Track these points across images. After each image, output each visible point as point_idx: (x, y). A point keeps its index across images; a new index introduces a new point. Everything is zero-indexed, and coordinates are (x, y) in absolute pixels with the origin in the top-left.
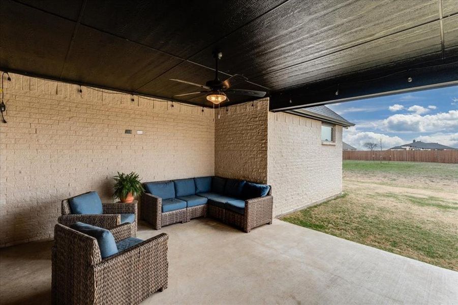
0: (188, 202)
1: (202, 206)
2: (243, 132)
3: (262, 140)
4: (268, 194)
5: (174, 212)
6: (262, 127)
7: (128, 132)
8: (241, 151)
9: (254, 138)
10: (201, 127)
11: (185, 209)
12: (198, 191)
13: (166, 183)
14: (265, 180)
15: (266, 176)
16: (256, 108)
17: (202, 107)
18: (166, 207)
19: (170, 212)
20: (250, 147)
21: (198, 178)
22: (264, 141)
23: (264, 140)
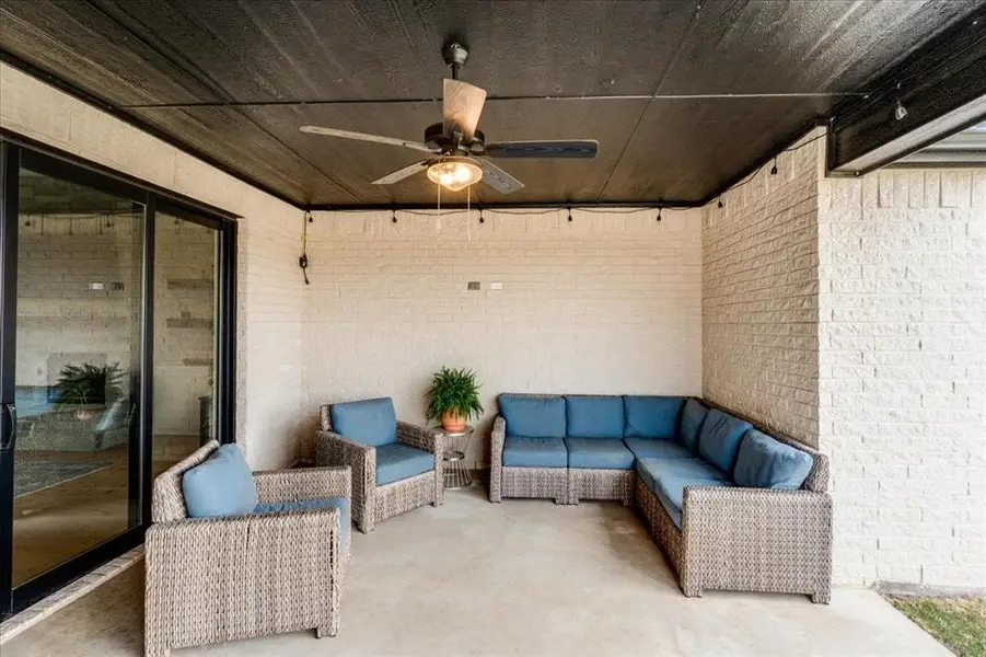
0: (572, 455)
1: (618, 472)
2: (757, 264)
3: (802, 286)
4: (805, 486)
5: (534, 471)
6: (802, 238)
7: (473, 286)
8: (752, 326)
9: (782, 281)
10: (655, 262)
11: (564, 471)
12: (630, 431)
13: (546, 400)
14: (812, 430)
15: (815, 419)
16: (786, 176)
17: (657, 210)
18: (512, 454)
19: (524, 469)
20: (774, 312)
21: (634, 397)
22: (807, 291)
23: (808, 283)
